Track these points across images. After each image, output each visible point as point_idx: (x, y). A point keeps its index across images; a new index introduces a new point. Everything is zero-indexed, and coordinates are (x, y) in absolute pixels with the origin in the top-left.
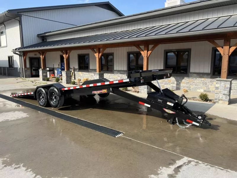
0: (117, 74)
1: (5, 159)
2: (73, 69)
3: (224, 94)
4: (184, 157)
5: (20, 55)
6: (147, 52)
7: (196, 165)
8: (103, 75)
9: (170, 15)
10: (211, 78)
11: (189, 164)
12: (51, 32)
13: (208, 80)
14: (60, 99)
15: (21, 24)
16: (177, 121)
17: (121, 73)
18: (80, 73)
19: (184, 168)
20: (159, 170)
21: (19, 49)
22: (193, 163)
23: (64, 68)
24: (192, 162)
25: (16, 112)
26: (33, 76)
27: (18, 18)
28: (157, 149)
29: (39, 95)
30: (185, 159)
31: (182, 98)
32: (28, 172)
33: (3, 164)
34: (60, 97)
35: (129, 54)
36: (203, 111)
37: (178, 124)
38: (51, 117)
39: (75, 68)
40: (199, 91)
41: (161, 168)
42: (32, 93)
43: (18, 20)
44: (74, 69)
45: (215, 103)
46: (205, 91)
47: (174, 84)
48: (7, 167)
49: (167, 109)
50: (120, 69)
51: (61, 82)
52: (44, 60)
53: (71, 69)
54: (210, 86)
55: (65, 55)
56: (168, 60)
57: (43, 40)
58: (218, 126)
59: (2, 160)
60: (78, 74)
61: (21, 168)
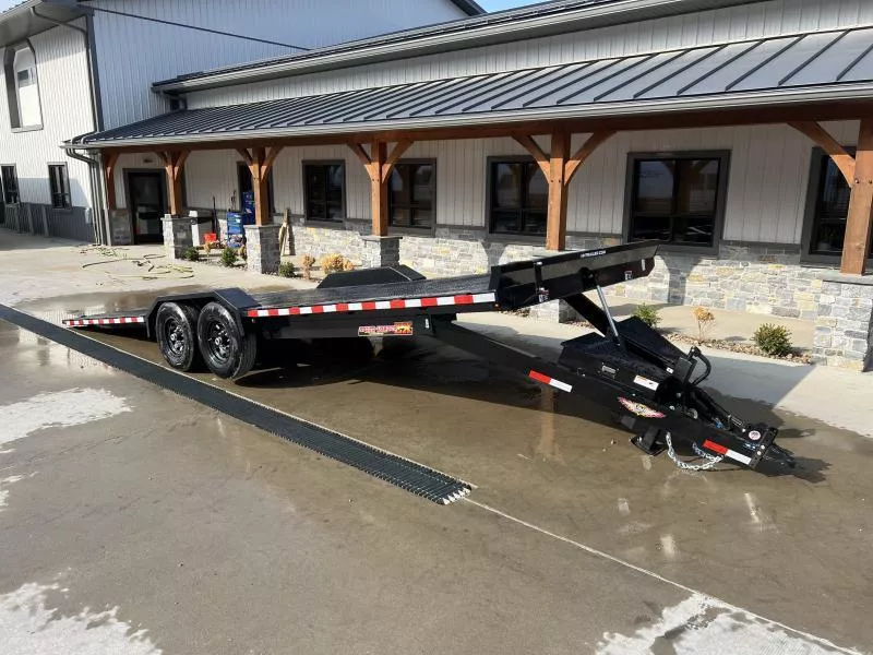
0: (449, 237)
1: (55, 587)
2: (285, 218)
3: (849, 333)
4: (690, 594)
5: (91, 163)
6: (565, 162)
7: (734, 628)
8: (398, 246)
9: (654, 18)
10: (804, 262)
11: (710, 624)
12: (201, 75)
13: (790, 272)
14: (241, 348)
15: (90, 45)
16: (670, 445)
17: (461, 237)
18: (311, 231)
19: (692, 638)
20: (600, 644)
21: (88, 137)
22: (722, 619)
23: (254, 211)
24: (720, 616)
25: (87, 392)
26: (139, 240)
27: (81, 22)
28: (595, 556)
29: (167, 329)
30: (696, 603)
31: (691, 359)
32: (137, 643)
33: (48, 607)
34: (242, 341)
35: (493, 165)
36: (768, 401)
37: (671, 453)
38: (212, 416)
39: (293, 212)
40: (753, 309)
41: (606, 635)
42: (140, 320)
43: (82, 30)
44: (288, 217)
45: (812, 363)
46: (776, 311)
47: (661, 281)
48: (64, 619)
49: (634, 400)
50: (459, 222)
51: (243, 265)
52: (180, 181)
53: (279, 215)
54: (797, 294)
55: (257, 166)
56: (641, 179)
57: (174, 105)
58: (822, 465)
59: (44, 593)
60: (306, 235)
61: (110, 624)
